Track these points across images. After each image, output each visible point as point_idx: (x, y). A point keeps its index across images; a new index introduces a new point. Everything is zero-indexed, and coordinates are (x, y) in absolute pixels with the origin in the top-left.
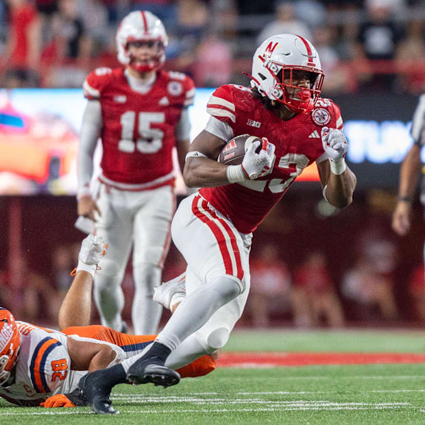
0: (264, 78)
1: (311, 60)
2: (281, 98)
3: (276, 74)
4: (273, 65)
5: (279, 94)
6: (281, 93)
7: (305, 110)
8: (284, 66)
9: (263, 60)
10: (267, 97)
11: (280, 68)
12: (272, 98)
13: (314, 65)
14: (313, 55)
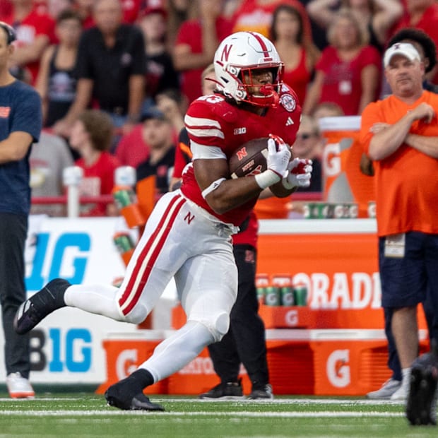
0: (227, 81)
1: (266, 55)
2: (246, 98)
3: (236, 76)
4: (232, 68)
5: (243, 95)
6: (245, 94)
7: (274, 105)
8: (242, 67)
9: (222, 65)
10: (233, 98)
11: (238, 70)
12: (237, 99)
13: (271, 59)
14: (269, 50)
